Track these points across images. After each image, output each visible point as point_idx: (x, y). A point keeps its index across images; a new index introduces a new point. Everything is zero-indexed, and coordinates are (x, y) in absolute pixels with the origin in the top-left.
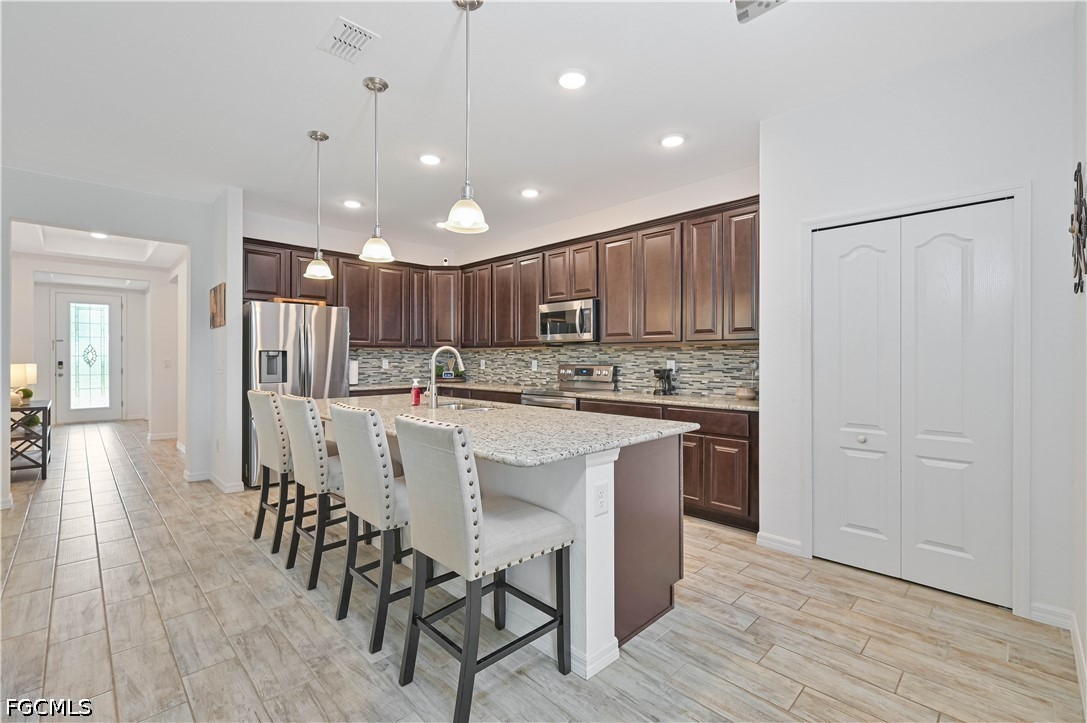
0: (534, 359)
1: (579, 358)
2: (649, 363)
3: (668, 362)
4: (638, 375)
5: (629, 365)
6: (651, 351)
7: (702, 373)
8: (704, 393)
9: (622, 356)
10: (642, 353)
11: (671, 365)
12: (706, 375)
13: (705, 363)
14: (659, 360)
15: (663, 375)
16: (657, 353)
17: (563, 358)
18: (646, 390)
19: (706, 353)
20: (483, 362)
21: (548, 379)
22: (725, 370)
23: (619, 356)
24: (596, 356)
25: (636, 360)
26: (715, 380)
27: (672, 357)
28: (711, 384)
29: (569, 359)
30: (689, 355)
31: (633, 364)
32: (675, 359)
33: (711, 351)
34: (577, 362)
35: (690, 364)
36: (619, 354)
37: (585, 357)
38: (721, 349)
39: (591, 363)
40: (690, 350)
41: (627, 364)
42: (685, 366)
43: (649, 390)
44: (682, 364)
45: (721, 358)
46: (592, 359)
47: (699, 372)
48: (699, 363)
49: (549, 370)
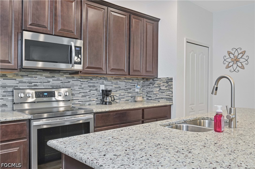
1: (31, 83)
2: (90, 86)
3: (101, 86)
4: (83, 94)
5: (76, 88)
6: (91, 79)
7: (116, 91)
8: (117, 101)
9: (72, 82)
10: (86, 80)
12: (118, 92)
13: (117, 86)
14: (96, 85)
16: (94, 80)
18: (88, 103)
19: (118, 81)
22: (125, 89)
23: (69, 82)
24: (49, 82)
25: (81, 85)
26: (122, 94)
27: (103, 83)
28: (120, 96)
29: (18, 84)
30: (111, 82)
31: (80, 87)
32: (104, 84)
33: (120, 80)
34: (28, 86)
35: (111, 87)
36: (69, 80)
37: (38, 82)
38: (124, 79)
39: (43, 87)
40: (111, 79)
41: (75, 87)
42: (109, 88)
43: (89, 103)
44: (107, 87)
45: (124, 83)
46: (45, 84)
47: (115, 91)
48: (115, 86)
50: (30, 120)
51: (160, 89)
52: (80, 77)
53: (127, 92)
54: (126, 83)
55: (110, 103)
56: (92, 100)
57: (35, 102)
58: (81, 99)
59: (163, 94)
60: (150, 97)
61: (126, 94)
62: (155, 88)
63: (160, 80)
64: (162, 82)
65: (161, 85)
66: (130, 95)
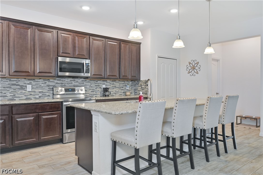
1: (62, 84)
2: (96, 86)
3: (103, 85)
4: (92, 90)
6: (97, 81)
7: (113, 89)
8: (114, 95)
9: (85, 83)
10: (94, 82)
12: (114, 89)
13: (114, 86)
14: (100, 85)
16: (99, 82)
19: (114, 82)
22: (119, 88)
23: (83, 83)
24: (72, 83)
25: (91, 85)
26: (117, 91)
27: (104, 84)
28: (116, 92)
29: (55, 84)
30: (110, 83)
31: (90, 86)
32: (105, 84)
33: (115, 82)
34: (60, 86)
36: (84, 82)
37: (66, 83)
38: (118, 81)
39: (69, 86)
40: (109, 81)
41: (87, 86)
42: (108, 87)
43: (95, 96)
44: (107, 86)
45: (118, 84)
46: (70, 84)
47: (112, 88)
48: (112, 85)
49: (41, 90)
50: (62, 102)
51: (142, 87)
52: (90, 80)
54: (120, 84)
55: (108, 96)
56: (97, 94)
57: (64, 94)
58: (91, 93)
59: (144, 90)
60: (136, 92)
61: (120, 90)
62: (139, 87)
63: (142, 81)
64: (143, 83)
65: (142, 85)
66: (123, 91)
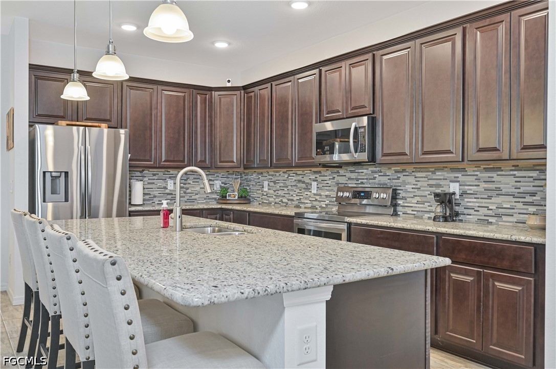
0: (314, 180)
1: (357, 179)
2: (431, 186)
3: (452, 185)
4: (419, 199)
5: (409, 188)
6: (433, 172)
7: (490, 197)
8: (491, 220)
9: (402, 178)
10: (423, 174)
11: (454, 188)
12: (493, 200)
14: (442, 183)
15: (445, 199)
16: (439, 174)
17: (342, 180)
18: (427, 215)
19: (494, 175)
20: (266, 183)
21: (327, 202)
22: (516, 195)
23: (398, 178)
24: (375, 178)
25: (416, 183)
26: (505, 206)
27: (456, 179)
28: (500, 210)
29: (347, 181)
30: (475, 177)
31: (414, 186)
32: (459, 181)
33: (499, 173)
34: (355, 184)
35: (475, 187)
36: (399, 176)
37: (364, 179)
38: (511, 170)
39: (369, 186)
40: (474, 171)
41: (407, 186)
42: (471, 190)
43: (429, 215)
44: (466, 187)
45: (511, 180)
46: (371, 181)
47: (486, 196)
48: (486, 186)
49: (328, 192)
53: (522, 202)
54: (518, 179)
58: (416, 207)
61: (520, 205)
